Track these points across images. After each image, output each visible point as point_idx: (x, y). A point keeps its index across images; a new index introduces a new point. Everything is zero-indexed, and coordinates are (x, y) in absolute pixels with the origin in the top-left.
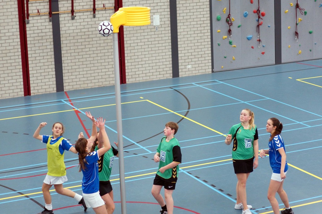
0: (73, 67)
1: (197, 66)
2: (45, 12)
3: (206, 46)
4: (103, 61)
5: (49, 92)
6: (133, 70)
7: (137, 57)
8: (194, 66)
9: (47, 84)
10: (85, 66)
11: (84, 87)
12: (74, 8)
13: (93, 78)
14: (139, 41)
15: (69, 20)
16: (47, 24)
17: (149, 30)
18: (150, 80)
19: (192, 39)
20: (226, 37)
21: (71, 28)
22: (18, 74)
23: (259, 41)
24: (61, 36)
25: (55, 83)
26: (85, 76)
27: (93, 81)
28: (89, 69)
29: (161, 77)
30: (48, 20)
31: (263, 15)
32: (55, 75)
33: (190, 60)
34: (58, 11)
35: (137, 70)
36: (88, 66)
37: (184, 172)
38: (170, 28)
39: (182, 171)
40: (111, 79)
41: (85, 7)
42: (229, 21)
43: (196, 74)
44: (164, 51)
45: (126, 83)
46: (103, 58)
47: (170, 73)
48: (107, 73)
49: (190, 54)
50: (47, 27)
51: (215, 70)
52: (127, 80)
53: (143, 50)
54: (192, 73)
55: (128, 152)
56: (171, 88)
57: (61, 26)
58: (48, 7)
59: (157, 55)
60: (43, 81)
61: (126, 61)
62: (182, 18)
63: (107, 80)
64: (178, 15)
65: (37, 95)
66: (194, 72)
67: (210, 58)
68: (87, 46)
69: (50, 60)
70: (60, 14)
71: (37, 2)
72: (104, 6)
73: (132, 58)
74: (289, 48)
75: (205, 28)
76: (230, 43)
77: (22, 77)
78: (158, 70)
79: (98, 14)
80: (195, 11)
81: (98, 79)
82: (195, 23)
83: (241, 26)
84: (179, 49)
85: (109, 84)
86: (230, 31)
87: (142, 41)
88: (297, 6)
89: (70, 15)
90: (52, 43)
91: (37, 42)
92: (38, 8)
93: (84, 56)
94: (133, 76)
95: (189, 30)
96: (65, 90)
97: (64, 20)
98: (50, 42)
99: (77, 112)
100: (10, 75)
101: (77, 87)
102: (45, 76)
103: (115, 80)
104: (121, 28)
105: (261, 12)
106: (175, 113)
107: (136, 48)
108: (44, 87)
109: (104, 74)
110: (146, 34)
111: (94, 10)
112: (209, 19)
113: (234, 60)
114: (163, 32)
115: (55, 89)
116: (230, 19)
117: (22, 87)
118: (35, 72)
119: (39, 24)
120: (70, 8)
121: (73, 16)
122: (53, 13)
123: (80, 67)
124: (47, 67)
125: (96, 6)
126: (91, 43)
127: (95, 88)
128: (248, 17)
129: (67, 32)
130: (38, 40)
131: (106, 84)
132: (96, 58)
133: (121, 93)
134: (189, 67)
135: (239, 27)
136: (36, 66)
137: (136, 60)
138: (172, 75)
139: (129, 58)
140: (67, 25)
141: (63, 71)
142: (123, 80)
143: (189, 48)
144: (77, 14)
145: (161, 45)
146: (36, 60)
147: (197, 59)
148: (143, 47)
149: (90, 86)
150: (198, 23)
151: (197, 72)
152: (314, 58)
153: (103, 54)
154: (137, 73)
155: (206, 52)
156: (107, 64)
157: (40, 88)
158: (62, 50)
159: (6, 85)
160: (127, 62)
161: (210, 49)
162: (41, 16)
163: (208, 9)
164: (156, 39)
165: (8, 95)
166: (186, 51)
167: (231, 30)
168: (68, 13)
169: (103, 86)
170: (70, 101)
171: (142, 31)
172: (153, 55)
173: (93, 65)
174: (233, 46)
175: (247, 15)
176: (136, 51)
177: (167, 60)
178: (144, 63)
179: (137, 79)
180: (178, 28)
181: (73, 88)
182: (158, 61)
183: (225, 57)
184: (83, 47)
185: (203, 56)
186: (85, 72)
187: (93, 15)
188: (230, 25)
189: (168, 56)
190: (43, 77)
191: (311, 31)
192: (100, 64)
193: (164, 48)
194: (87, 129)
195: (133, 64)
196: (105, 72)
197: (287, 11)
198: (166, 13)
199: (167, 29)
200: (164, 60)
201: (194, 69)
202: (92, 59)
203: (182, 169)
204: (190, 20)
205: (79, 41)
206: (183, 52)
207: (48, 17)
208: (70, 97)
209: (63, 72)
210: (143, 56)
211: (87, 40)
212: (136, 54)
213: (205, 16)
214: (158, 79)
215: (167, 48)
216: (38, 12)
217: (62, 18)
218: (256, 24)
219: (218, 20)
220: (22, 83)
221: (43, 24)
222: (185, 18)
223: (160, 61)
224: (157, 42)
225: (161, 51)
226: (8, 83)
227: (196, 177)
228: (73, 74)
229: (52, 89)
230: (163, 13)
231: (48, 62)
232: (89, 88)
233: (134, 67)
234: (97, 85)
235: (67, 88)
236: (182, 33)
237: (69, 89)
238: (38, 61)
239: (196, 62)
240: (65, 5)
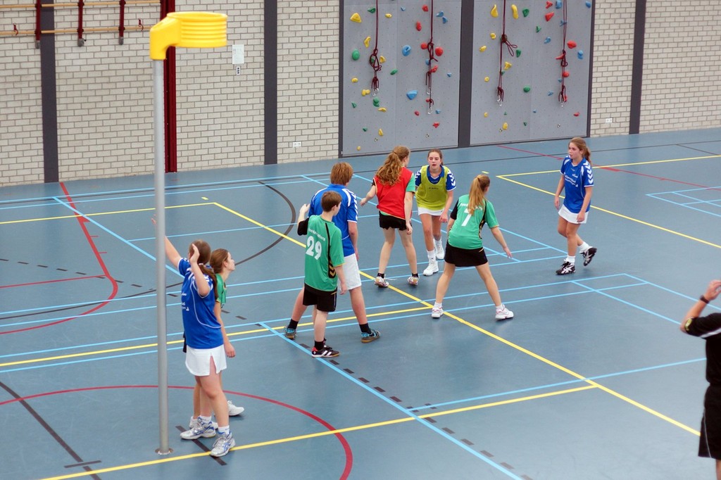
0: (78, 137)
1: (311, 143)
2: (27, 30)
3: (329, 108)
4: (135, 127)
5: (30, 183)
6: (191, 147)
7: (198, 123)
8: (304, 144)
9: (27, 166)
10: (100, 135)
11: (97, 175)
12: (84, 25)
13: (114, 159)
14: (205, 92)
15: (72, 47)
16: (31, 52)
17: (224, 73)
18: (222, 167)
19: (305, 92)
20: (368, 91)
21: (76, 62)
23: (430, 101)
24: (57, 77)
25: (42, 165)
26: (100, 154)
27: (114, 165)
28: (107, 141)
29: (243, 162)
30: (33, 46)
31: (439, 53)
32: (42, 151)
33: (298, 133)
34: (53, 29)
35: (198, 146)
36: (106, 135)
38: (262, 71)
39: (277, 334)
40: (149, 162)
41: (103, 24)
42: (374, 62)
43: (309, 160)
44: (250, 113)
45: (176, 171)
46: (135, 121)
47: (260, 156)
48: (141, 151)
49: (299, 121)
50: (32, 59)
51: (344, 153)
52: (179, 166)
53: (211, 110)
54: (302, 158)
55: (175, 296)
56: (260, 182)
57: (57, 57)
58: (34, 20)
59: (238, 120)
60: (20, 160)
61: (178, 130)
62: (286, 52)
63: (142, 163)
64: (279, 46)
65: (7, 187)
66: (305, 155)
67: (337, 130)
68: (105, 98)
69: (34, 122)
70: (57, 35)
71: (13, 9)
72: (140, 24)
73: (190, 123)
74: (485, 117)
75: (330, 73)
76: (376, 103)
78: (238, 149)
79: (129, 38)
80: (312, 39)
81: (125, 161)
82: (311, 63)
83: (396, 72)
84: (278, 110)
85: (145, 171)
86: (375, 81)
87: (210, 92)
88: (504, 39)
89: (76, 37)
90: (40, 90)
91: (11, 85)
92: (16, 21)
93: (99, 117)
94: (190, 159)
95: (299, 75)
96: (60, 180)
97: (64, 46)
98: (36, 87)
99: (82, 220)
101: (83, 175)
102: (23, 151)
103: (156, 165)
104: (171, 52)
105: (435, 47)
106: (267, 228)
107: (198, 105)
108: (20, 172)
109: (135, 151)
110: (218, 79)
111: (122, 29)
112: (337, 55)
113: (382, 136)
114: (250, 78)
115: (42, 177)
116: (376, 57)
119: (17, 53)
120: (76, 25)
121: (81, 40)
122: (43, 32)
123: (92, 136)
124: (27, 135)
125: (126, 23)
126: (113, 92)
127: (117, 178)
128: (410, 55)
129: (70, 69)
130: (13, 82)
131: (140, 170)
132: (122, 122)
133: (166, 189)
134: (297, 145)
135: (392, 74)
136: (8, 132)
137: (197, 129)
138: (263, 159)
139: (184, 123)
140: (68, 56)
141: (59, 144)
142: (171, 164)
143: (298, 110)
144: (88, 37)
145: (244, 102)
146: (7, 120)
147: (311, 132)
148: (211, 104)
149: (109, 173)
150: (317, 62)
151: (312, 155)
152: (531, 138)
153: (135, 115)
154: (198, 152)
155: (330, 119)
156: (142, 133)
157: (13, 173)
158: (57, 103)
160: (180, 131)
161: (337, 113)
162: (20, 37)
163: (337, 38)
164: (236, 90)
166: (292, 116)
167: (377, 80)
168: (71, 34)
169: (132, 174)
170: (69, 199)
171: (211, 74)
172: (230, 120)
173: (115, 134)
174: (380, 109)
175: (409, 51)
176: (198, 110)
177: (256, 130)
178: (211, 133)
179: (198, 164)
180: (279, 70)
181: (76, 177)
182: (238, 131)
183: (365, 130)
184: (98, 99)
185: (324, 125)
186: (100, 148)
187: (119, 38)
188: (376, 69)
189: (258, 124)
190: (20, 154)
191: (527, 86)
192: (128, 134)
193: (251, 107)
194: (99, 251)
195: (191, 135)
196: (138, 148)
197: (485, 47)
198: (257, 42)
199: (257, 71)
200: (250, 131)
201: (305, 149)
202: (113, 122)
203: (275, 330)
204: (302, 57)
205: (91, 87)
206: (285, 116)
207: (32, 39)
208: (69, 193)
209: (59, 146)
210: (211, 122)
211: (105, 86)
212: (197, 117)
213: (330, 50)
214: (238, 165)
215: (255, 107)
216: (15, 29)
217: (59, 42)
218: (426, 69)
219: (354, 59)
221: (23, 53)
222: (293, 52)
223: (243, 131)
224: (237, 96)
225: (244, 113)
227: (302, 345)
228: (78, 149)
229: (35, 177)
230: (250, 42)
231: (30, 125)
232: (107, 177)
233: (192, 141)
234: (121, 173)
235: (64, 176)
236: (286, 82)
237: (69, 178)
238: (11, 123)
239: (311, 138)
240: (67, 19)
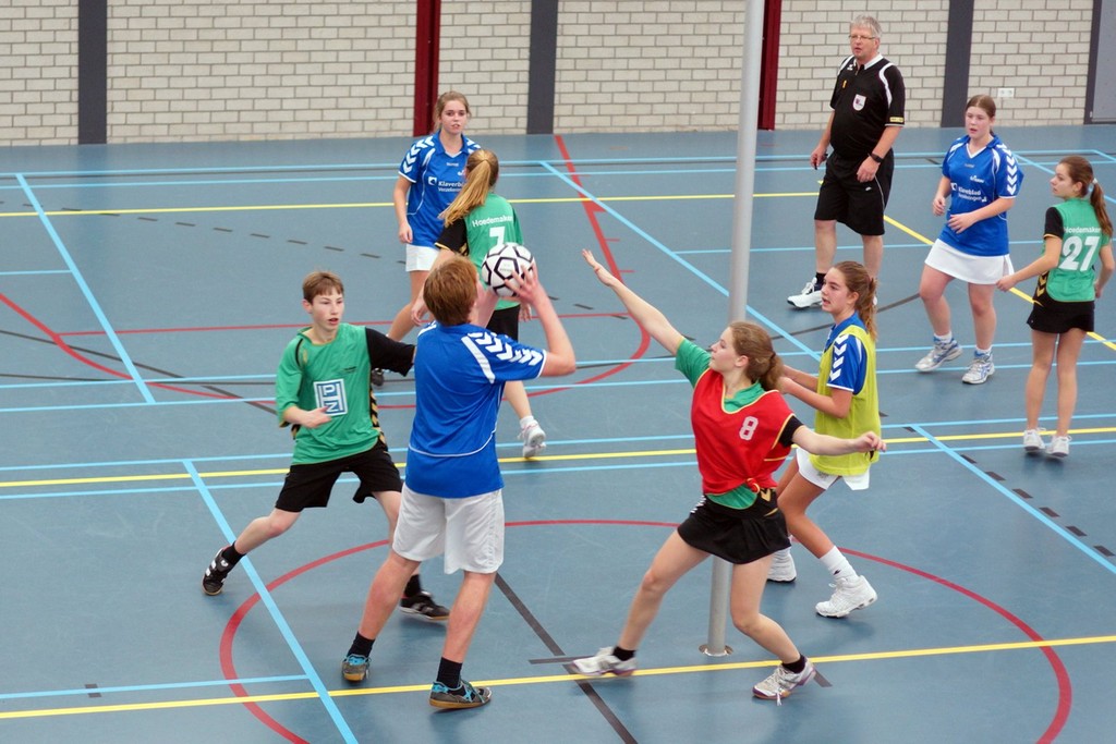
0: (595, 53)
1: (1033, 92)
3: (1073, 27)
4: (702, 41)
5: (499, 132)
6: (804, 85)
7: (821, 39)
8: (1021, 93)
9: (496, 100)
10: (635, 52)
11: (625, 127)
13: (660, 98)
22: (399, 56)
25: (524, 100)
26: (632, 87)
27: (659, 109)
28: (649, 64)
32: (527, 74)
33: (1009, 71)
36: (647, 52)
37: (951, 452)
39: (944, 448)
40: (723, 108)
43: (1028, 124)
44: (921, 27)
45: (773, 128)
46: (704, 29)
47: (934, 110)
48: (711, 86)
49: (1013, 49)
51: (1096, 115)
52: (778, 118)
54: (1013, 119)
60: (484, 89)
61: (782, 51)
63: (710, 108)
66: (1019, 114)
67: (1085, 70)
69: (514, 19)
73: (805, 40)
77: (412, 67)
81: (678, 103)
84: (974, 24)
85: (715, 125)
93: (637, 18)
94: (802, 107)
96: (556, 131)
99: (591, 208)
100: (372, 56)
101: (600, 124)
102: (491, 72)
103: (742, 114)
109: (699, 86)
115: (523, 122)
117: (411, 102)
118: (460, 55)
123: (620, 52)
124: (501, 42)
127: (661, 135)
131: (705, 122)
132: (678, 29)
133: (757, 161)
136: (466, 36)
137: (818, 51)
138: (939, 116)
139: (795, 40)
141: (559, 64)
142: (766, 118)
143: (1013, 27)
146: (466, 13)
147: (1035, 70)
149: (647, 123)
151: (1032, 114)
153: (702, 18)
155: (1072, 48)
156: (714, 52)
159: (356, 91)
160: (785, 54)
161: (1087, 37)
165: (356, 126)
166: (1001, 38)
169: (690, 129)
170: (571, 167)
173: (663, 52)
177: (929, 61)
179: (816, 118)
181: (585, 127)
185: (1059, 59)
186: (634, 75)
189: (933, 49)
190: (485, 77)
192: (688, 52)
193: (922, 16)
195: (805, 62)
196: (706, 80)
200: (919, 61)
201: (1021, 103)
202: (662, 30)
203: (942, 441)
206: (987, 38)
208: (570, 156)
209: (558, 67)
212: (820, 28)
215: (931, 16)
220: (411, 90)
225: (909, 28)
226: (364, 85)
227: (991, 474)
228: (592, 75)
229: (510, 123)
231: (508, 24)
232: (643, 130)
233: (807, 73)
234: (669, 125)
235: (563, 122)
237: (572, 128)
238: (473, 19)
239: (1033, 81)
